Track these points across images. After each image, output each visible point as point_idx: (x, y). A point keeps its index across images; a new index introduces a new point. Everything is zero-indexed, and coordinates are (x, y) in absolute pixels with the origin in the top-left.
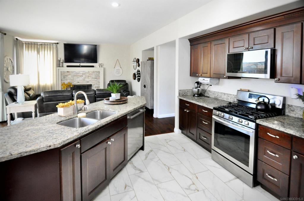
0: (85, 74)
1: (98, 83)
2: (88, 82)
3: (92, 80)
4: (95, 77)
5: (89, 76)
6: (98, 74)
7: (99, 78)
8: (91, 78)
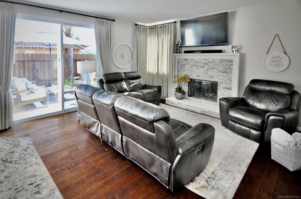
0: (208, 64)
1: (228, 81)
2: (211, 77)
3: (219, 75)
4: (224, 70)
5: (213, 68)
6: (230, 65)
7: (231, 72)
8: (217, 71)
